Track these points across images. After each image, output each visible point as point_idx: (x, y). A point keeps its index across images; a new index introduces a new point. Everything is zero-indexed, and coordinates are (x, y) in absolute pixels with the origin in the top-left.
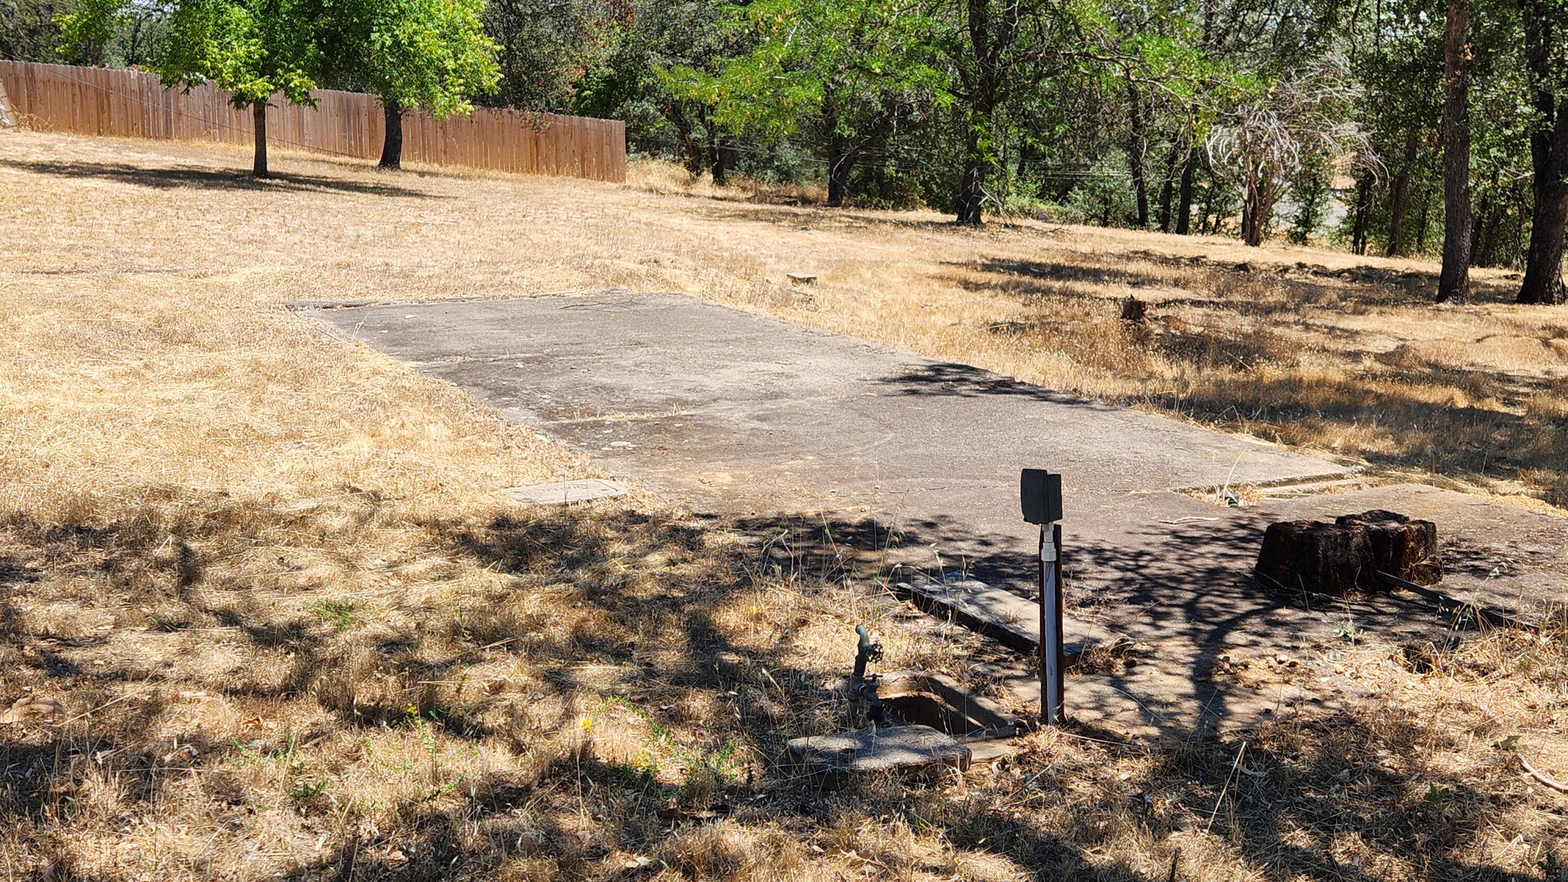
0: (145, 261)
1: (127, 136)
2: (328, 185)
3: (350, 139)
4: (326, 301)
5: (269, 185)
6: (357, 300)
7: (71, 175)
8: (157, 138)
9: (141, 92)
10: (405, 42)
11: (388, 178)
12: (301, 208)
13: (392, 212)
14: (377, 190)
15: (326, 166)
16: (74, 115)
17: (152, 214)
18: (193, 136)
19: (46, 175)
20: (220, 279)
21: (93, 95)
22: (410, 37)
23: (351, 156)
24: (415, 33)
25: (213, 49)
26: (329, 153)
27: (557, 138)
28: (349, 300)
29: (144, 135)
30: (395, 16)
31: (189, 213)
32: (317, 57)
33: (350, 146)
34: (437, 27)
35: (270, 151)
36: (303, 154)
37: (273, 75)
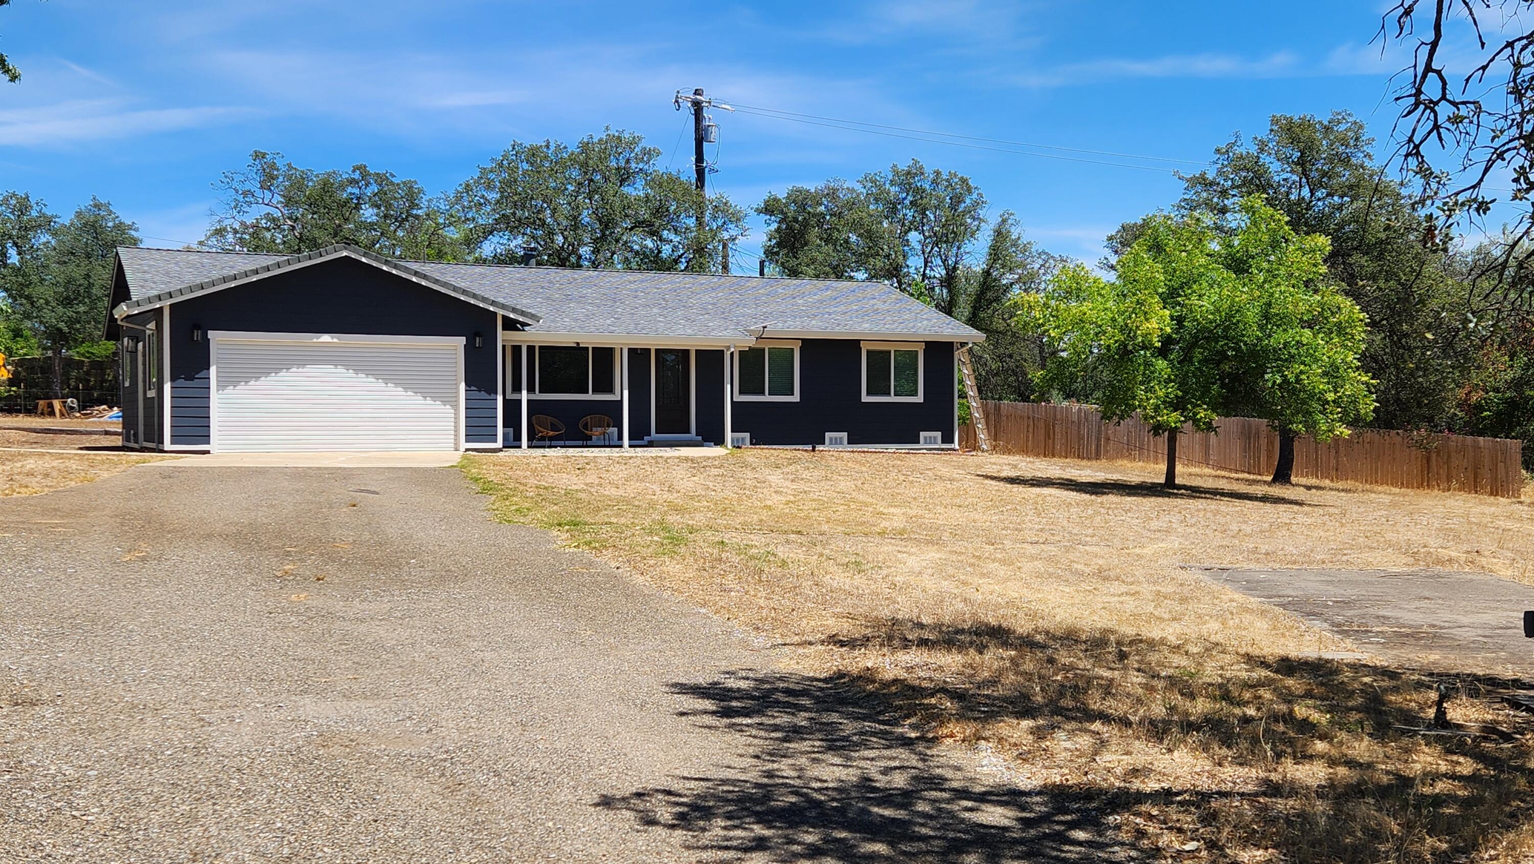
0: (1088, 539)
1: (1066, 458)
2: (1223, 494)
3: (1250, 458)
4: (1207, 565)
5: (1176, 494)
6: (1229, 566)
7: (1033, 485)
8: (1089, 459)
9: (1079, 423)
10: (1293, 380)
11: (1277, 491)
12: (1198, 510)
13: (1271, 515)
14: (1264, 499)
15: (1225, 481)
16: (1028, 441)
17: (1090, 512)
18: (1117, 457)
19: (1016, 486)
20: (1137, 551)
21: (1043, 426)
22: (1297, 377)
23: (1249, 473)
24: (1302, 372)
25: (1140, 393)
26: (1231, 470)
27: (1449, 456)
28: (1222, 566)
29: (1079, 457)
30: (1286, 360)
31: (1116, 512)
32: (1220, 395)
33: (1249, 464)
34: (1320, 367)
35: (1179, 468)
36: (1207, 471)
37: (1184, 409)
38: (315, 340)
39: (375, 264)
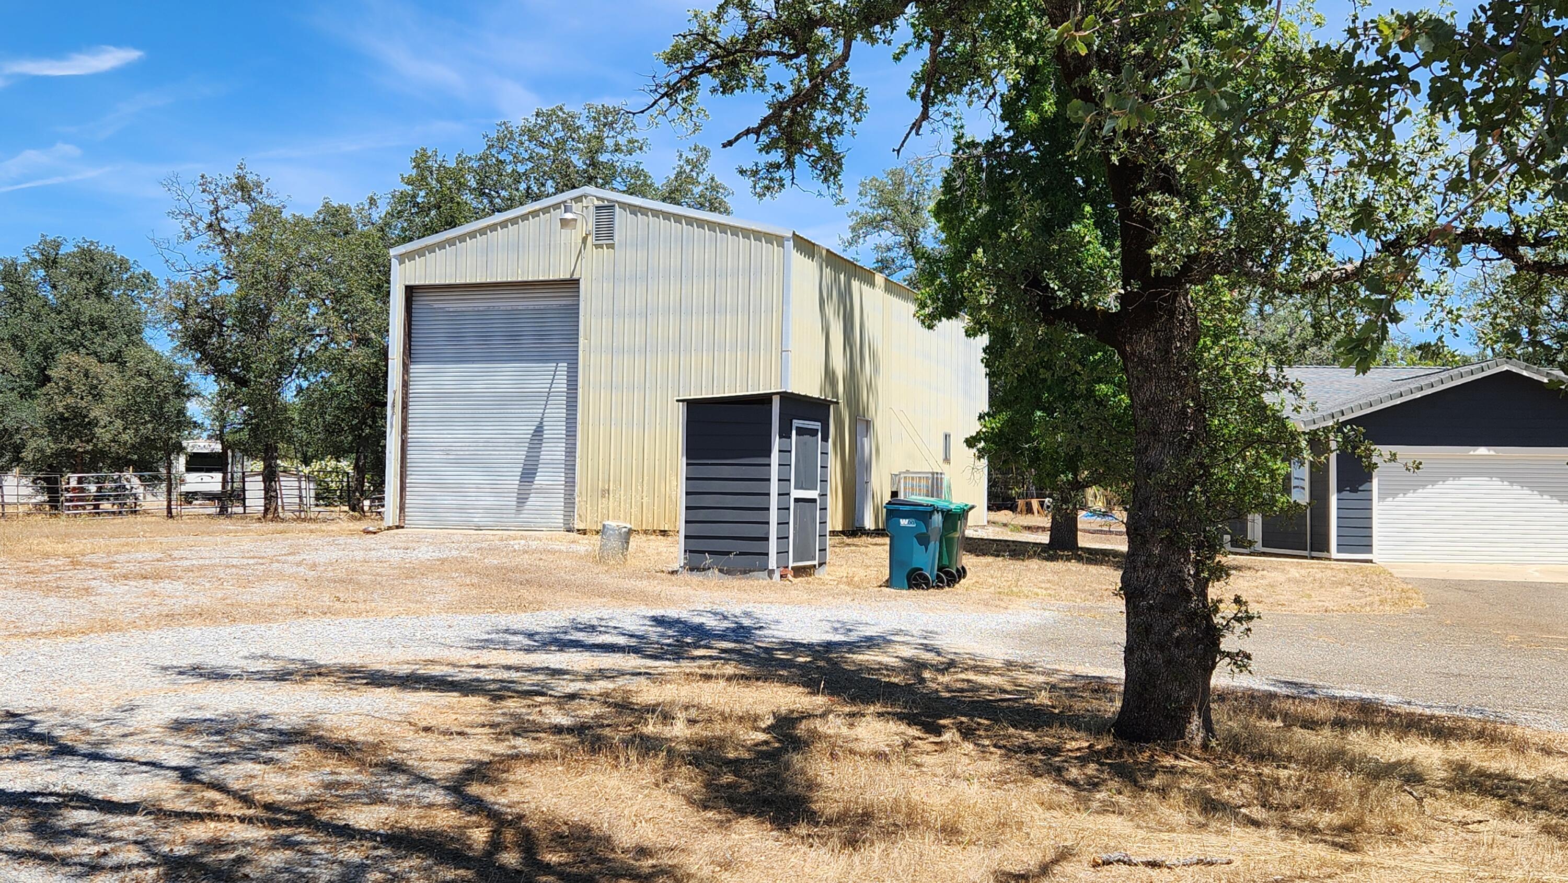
38: (1472, 453)
39: (1536, 377)
